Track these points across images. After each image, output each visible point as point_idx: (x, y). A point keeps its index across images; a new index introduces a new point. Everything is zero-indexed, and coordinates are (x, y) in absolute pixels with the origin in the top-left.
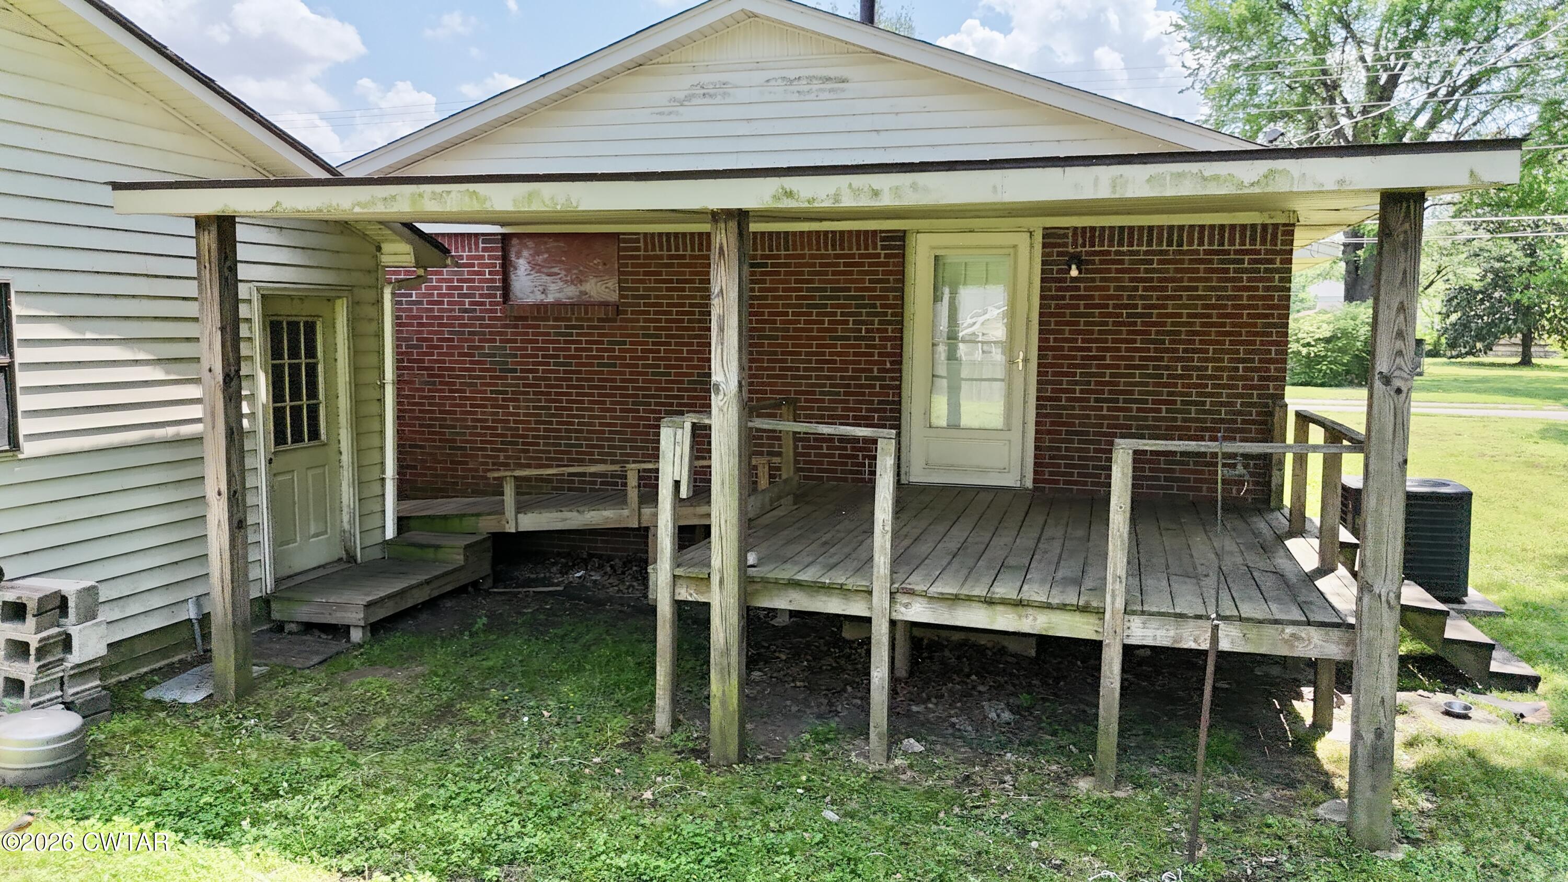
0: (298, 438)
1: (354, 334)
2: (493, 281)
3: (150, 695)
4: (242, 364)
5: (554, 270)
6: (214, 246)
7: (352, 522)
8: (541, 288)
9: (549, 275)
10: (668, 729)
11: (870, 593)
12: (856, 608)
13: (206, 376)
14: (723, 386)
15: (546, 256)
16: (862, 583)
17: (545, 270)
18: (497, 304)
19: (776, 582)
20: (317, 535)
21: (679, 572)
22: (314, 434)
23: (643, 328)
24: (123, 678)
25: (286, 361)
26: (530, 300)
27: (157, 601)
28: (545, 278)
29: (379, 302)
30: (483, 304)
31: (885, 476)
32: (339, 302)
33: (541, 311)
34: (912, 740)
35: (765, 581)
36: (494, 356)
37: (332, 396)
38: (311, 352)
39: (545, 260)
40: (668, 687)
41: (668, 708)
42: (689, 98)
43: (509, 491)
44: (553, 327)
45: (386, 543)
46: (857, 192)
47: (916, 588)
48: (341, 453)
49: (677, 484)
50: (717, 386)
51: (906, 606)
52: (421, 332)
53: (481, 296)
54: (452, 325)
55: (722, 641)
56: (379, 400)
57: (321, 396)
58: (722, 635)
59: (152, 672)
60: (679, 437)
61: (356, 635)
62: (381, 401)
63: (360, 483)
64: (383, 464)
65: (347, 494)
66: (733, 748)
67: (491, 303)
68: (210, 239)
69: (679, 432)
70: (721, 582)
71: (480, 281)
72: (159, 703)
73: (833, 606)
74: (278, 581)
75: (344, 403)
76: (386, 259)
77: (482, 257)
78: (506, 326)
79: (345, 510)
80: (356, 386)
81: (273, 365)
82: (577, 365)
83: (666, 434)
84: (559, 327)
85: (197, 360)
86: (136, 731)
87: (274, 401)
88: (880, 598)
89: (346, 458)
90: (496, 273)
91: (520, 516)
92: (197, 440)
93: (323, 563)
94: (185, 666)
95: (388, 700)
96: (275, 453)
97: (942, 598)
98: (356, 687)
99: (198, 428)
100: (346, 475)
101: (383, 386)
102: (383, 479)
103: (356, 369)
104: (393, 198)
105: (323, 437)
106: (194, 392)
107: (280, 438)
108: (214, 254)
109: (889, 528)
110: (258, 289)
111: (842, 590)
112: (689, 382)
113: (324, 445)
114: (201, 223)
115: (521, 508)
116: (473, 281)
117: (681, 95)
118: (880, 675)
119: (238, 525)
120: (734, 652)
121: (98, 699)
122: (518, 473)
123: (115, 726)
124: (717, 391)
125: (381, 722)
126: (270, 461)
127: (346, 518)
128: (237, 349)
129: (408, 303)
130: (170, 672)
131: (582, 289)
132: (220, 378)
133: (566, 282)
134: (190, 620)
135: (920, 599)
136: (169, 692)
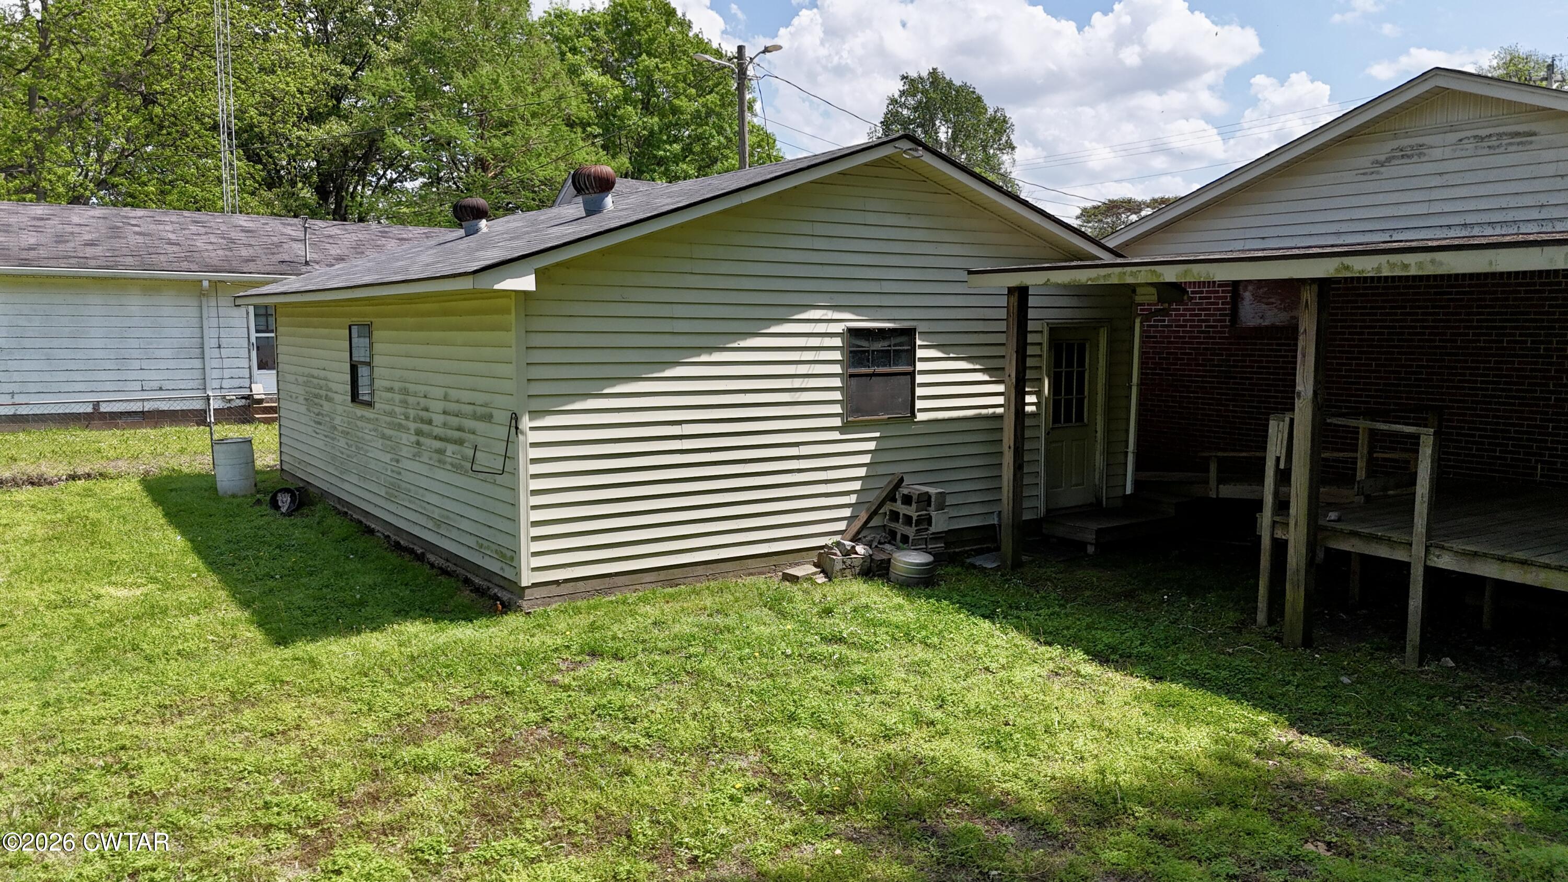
0: (1068, 419)
1: (1111, 352)
2: (1225, 309)
3: (968, 561)
4: (1027, 371)
5: (1271, 300)
6: (1016, 304)
7: (1101, 478)
8: (1260, 314)
9: (1267, 304)
10: (1265, 623)
11: (1411, 545)
12: (1400, 555)
13: (1007, 379)
14: (1303, 393)
15: (1266, 289)
16: (1405, 538)
17: (1264, 300)
18: (1226, 326)
19: (1342, 531)
20: (1077, 485)
21: (1277, 519)
22: (1080, 417)
23: (1339, 346)
24: (957, 550)
25: (1064, 369)
26: (1252, 323)
27: (978, 510)
28: (1264, 306)
29: (1132, 329)
30: (1216, 327)
31: (1425, 462)
32: (1102, 330)
33: (1259, 332)
34: (1448, 659)
35: (1334, 530)
36: (1221, 366)
37: (1093, 392)
38: (1081, 363)
39: (1265, 293)
40: (1266, 595)
41: (1265, 609)
42: (1388, 160)
43: (1213, 468)
44: (1268, 344)
45: (1125, 496)
46: (1392, 266)
47: (1446, 545)
48: (1096, 432)
49: (1278, 459)
50: (1299, 394)
51: (1438, 557)
52: (1170, 348)
53: (1214, 321)
54: (1192, 343)
55: (1295, 565)
56: (1127, 397)
57: (1086, 393)
58: (1294, 560)
59: (972, 550)
60: (1281, 426)
61: (1091, 549)
62: (1129, 397)
63: (1109, 453)
64: (1127, 442)
65: (1099, 460)
66: (1299, 637)
67: (1222, 327)
68: (1014, 300)
69: (1281, 423)
70: (1296, 524)
71: (1215, 309)
72: (974, 566)
73: (1383, 552)
74: (1048, 511)
75: (1100, 399)
76: (1138, 299)
77: (1218, 292)
78: (1231, 344)
79: (1097, 470)
80: (1110, 386)
81: (1055, 372)
82: (1284, 374)
83: (1273, 424)
84: (1272, 344)
85: (1003, 369)
86: (958, 574)
87: (1054, 395)
88: (1418, 550)
89: (1099, 435)
90: (1227, 303)
91: (1221, 486)
92: (999, 417)
93: (1080, 504)
94: (989, 550)
95: (1096, 583)
96: (1052, 429)
97: (1464, 554)
98: (1080, 574)
99: (1000, 410)
100: (1099, 447)
101: (1130, 387)
102: (1127, 453)
103: (1110, 375)
104: (1109, 275)
105: (1086, 420)
106: (1001, 388)
107: (1056, 419)
108: (1016, 307)
109: (1426, 499)
110: (1048, 324)
111: (1390, 542)
112: (1376, 391)
113: (1086, 425)
114: (1011, 290)
115: (1220, 481)
116: (1209, 309)
117: (1382, 158)
118: (1416, 604)
119: (1018, 466)
120: (1303, 573)
121: (942, 553)
122: (1220, 454)
123: (949, 569)
124: (1299, 397)
125: (1088, 593)
126: (1048, 434)
127: (1097, 477)
128: (1024, 362)
129: (1162, 326)
130: (979, 552)
131: (1292, 314)
132: (1014, 380)
133: (1280, 309)
134: (994, 525)
135: (1448, 552)
136: (978, 561)
